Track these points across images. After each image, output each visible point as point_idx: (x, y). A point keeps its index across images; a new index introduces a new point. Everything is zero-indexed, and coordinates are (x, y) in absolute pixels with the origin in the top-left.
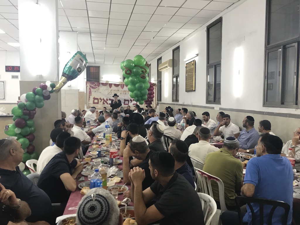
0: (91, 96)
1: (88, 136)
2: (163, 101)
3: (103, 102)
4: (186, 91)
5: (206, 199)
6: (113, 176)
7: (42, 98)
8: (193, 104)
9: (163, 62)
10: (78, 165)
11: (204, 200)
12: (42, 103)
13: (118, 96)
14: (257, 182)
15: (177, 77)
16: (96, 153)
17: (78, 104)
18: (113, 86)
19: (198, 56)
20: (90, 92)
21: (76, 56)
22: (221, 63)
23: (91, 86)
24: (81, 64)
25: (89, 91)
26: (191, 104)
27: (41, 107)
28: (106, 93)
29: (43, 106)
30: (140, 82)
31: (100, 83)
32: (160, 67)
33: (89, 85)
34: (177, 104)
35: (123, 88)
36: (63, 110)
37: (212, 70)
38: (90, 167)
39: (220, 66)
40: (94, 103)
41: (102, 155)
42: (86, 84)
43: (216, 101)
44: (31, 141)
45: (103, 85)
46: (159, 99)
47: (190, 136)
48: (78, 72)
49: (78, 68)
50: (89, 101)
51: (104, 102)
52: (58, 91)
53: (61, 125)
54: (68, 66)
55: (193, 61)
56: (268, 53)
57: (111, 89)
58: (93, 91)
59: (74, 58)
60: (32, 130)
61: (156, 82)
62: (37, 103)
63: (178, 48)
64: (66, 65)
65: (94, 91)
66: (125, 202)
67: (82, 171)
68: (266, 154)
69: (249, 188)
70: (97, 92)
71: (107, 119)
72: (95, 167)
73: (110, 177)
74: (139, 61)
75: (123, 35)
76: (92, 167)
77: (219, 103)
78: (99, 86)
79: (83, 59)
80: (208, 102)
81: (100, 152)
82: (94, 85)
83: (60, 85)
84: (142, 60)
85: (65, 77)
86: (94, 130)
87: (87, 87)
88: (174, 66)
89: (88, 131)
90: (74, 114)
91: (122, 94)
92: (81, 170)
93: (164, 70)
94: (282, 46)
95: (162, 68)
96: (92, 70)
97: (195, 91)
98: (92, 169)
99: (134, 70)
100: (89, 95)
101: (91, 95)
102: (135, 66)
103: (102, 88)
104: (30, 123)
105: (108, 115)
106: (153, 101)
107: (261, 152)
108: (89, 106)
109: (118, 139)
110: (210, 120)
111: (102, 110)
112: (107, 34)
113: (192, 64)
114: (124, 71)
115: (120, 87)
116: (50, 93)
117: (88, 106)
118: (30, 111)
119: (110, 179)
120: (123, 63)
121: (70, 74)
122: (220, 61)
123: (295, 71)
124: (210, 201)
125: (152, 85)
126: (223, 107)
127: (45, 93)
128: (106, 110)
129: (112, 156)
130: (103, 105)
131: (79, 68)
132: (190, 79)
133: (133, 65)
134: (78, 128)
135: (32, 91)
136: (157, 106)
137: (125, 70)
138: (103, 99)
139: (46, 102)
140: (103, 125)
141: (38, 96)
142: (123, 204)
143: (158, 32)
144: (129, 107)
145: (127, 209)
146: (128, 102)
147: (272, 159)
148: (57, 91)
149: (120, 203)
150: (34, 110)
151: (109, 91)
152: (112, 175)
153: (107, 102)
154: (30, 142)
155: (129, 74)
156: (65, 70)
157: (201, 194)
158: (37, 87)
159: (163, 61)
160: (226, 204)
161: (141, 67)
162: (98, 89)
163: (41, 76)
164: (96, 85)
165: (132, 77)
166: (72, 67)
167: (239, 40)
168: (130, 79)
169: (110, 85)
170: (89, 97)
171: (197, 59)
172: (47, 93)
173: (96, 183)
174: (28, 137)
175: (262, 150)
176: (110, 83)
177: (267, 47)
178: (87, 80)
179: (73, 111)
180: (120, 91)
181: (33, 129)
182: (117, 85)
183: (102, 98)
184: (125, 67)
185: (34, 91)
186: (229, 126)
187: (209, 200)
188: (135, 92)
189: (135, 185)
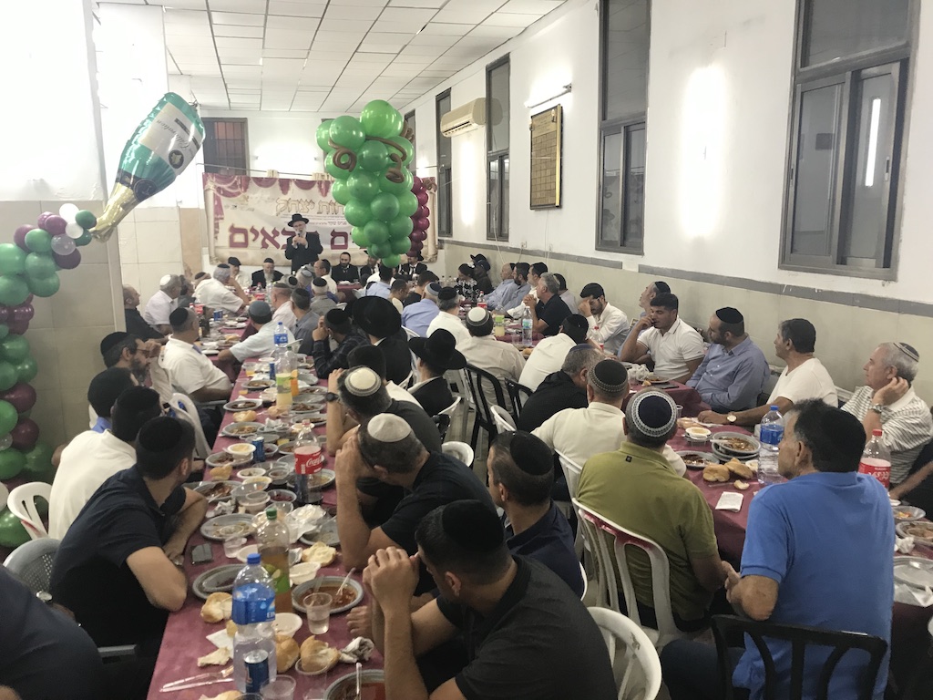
0: (220, 221)
1: (220, 371)
2: (457, 236)
3: (263, 242)
4: (532, 207)
5: (621, 634)
6: (308, 540)
7: (50, 263)
8: (555, 250)
9: (453, 108)
10: (187, 502)
11: (615, 635)
12: (52, 281)
13: (306, 221)
14: (783, 570)
15: (502, 157)
16: (248, 448)
17: (178, 256)
18: (293, 186)
19: (569, 91)
20: (219, 210)
21: (163, 111)
22: (646, 118)
23: (219, 189)
24: (181, 140)
25: (216, 207)
26: (548, 250)
27: (49, 292)
28: (271, 210)
29: (58, 289)
30: (386, 192)
31: (248, 179)
32: (446, 123)
33: (215, 187)
34: (503, 249)
35: (326, 195)
36: (129, 280)
37: (618, 142)
38: (229, 503)
39: (644, 129)
40: (233, 244)
41: (268, 451)
42: (205, 183)
43: (627, 243)
44: (23, 408)
45: (260, 185)
46: (444, 228)
47: (553, 379)
48: (171, 167)
49: (171, 155)
50: (216, 238)
51: (267, 241)
52: (105, 235)
53: (125, 350)
54: (134, 147)
55: (555, 108)
56: (802, 93)
57: (286, 197)
58: (227, 207)
59: (156, 119)
60: (24, 370)
61: (432, 173)
62: (35, 281)
63: (505, 61)
64: (129, 144)
65: (231, 204)
66: (354, 652)
67: (205, 520)
68: (812, 470)
69: (758, 592)
70: (242, 209)
71: (280, 305)
72: (247, 504)
73: (299, 543)
74: (379, 121)
75: (322, 19)
76: (237, 505)
77: (638, 250)
78: (246, 188)
79: (188, 120)
80: (602, 244)
81: (259, 445)
82: (230, 185)
83: (111, 212)
84: (390, 118)
85: (128, 185)
86: (238, 348)
87: (206, 192)
88: (493, 122)
89: (217, 352)
90: (169, 290)
91: (324, 214)
92: (200, 518)
93: (458, 132)
94: (849, 74)
95: (452, 127)
96: (221, 132)
97: (560, 207)
98: (236, 510)
99: (365, 153)
100: (216, 219)
101: (222, 219)
102: (368, 138)
103: (256, 195)
104: (15, 347)
105: (281, 293)
106: (425, 237)
107: (796, 463)
108: (216, 255)
109: (318, 384)
110: (608, 307)
111: (260, 268)
112: (266, 15)
113: (551, 119)
114: (330, 157)
115: (316, 188)
116: (77, 245)
117: (213, 255)
118: (10, 309)
119: (299, 552)
120: (324, 129)
121: (145, 176)
122: (644, 113)
123: (888, 158)
124: (636, 644)
125: (422, 185)
126: (652, 265)
127: (60, 246)
128: (273, 267)
129: (303, 466)
130: (264, 250)
131: (176, 152)
132: (544, 167)
133: (361, 134)
134: (182, 347)
135: (12, 238)
136: (440, 251)
137: (334, 152)
138: (263, 231)
139: (63, 274)
140: (266, 332)
141: (36, 258)
142: (347, 658)
143: (440, 9)
144: (346, 256)
145: (362, 678)
146: (343, 238)
147: (830, 488)
148: (103, 233)
149: (339, 656)
150: (27, 304)
151: (282, 206)
152: (304, 536)
153: (276, 239)
154: (18, 412)
155: (346, 166)
156: (125, 162)
157: (603, 615)
158: (29, 226)
159: (456, 102)
160: (675, 615)
161: (388, 143)
162: (244, 197)
163: (42, 186)
164: (235, 185)
165: (356, 177)
166: (150, 151)
167: (708, 45)
168: (352, 182)
169: (285, 184)
170: (217, 226)
171: (568, 103)
172: (66, 247)
173: (253, 604)
174: (13, 396)
175: (798, 459)
176: (282, 176)
177: (800, 73)
178: (205, 167)
179: (165, 280)
180: (317, 204)
181: (27, 367)
182: (305, 185)
183: (259, 229)
184: (331, 141)
185: (20, 238)
186: (671, 330)
187: (634, 638)
188: (370, 226)
189: (387, 613)
